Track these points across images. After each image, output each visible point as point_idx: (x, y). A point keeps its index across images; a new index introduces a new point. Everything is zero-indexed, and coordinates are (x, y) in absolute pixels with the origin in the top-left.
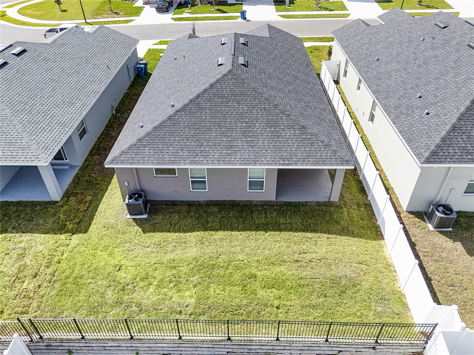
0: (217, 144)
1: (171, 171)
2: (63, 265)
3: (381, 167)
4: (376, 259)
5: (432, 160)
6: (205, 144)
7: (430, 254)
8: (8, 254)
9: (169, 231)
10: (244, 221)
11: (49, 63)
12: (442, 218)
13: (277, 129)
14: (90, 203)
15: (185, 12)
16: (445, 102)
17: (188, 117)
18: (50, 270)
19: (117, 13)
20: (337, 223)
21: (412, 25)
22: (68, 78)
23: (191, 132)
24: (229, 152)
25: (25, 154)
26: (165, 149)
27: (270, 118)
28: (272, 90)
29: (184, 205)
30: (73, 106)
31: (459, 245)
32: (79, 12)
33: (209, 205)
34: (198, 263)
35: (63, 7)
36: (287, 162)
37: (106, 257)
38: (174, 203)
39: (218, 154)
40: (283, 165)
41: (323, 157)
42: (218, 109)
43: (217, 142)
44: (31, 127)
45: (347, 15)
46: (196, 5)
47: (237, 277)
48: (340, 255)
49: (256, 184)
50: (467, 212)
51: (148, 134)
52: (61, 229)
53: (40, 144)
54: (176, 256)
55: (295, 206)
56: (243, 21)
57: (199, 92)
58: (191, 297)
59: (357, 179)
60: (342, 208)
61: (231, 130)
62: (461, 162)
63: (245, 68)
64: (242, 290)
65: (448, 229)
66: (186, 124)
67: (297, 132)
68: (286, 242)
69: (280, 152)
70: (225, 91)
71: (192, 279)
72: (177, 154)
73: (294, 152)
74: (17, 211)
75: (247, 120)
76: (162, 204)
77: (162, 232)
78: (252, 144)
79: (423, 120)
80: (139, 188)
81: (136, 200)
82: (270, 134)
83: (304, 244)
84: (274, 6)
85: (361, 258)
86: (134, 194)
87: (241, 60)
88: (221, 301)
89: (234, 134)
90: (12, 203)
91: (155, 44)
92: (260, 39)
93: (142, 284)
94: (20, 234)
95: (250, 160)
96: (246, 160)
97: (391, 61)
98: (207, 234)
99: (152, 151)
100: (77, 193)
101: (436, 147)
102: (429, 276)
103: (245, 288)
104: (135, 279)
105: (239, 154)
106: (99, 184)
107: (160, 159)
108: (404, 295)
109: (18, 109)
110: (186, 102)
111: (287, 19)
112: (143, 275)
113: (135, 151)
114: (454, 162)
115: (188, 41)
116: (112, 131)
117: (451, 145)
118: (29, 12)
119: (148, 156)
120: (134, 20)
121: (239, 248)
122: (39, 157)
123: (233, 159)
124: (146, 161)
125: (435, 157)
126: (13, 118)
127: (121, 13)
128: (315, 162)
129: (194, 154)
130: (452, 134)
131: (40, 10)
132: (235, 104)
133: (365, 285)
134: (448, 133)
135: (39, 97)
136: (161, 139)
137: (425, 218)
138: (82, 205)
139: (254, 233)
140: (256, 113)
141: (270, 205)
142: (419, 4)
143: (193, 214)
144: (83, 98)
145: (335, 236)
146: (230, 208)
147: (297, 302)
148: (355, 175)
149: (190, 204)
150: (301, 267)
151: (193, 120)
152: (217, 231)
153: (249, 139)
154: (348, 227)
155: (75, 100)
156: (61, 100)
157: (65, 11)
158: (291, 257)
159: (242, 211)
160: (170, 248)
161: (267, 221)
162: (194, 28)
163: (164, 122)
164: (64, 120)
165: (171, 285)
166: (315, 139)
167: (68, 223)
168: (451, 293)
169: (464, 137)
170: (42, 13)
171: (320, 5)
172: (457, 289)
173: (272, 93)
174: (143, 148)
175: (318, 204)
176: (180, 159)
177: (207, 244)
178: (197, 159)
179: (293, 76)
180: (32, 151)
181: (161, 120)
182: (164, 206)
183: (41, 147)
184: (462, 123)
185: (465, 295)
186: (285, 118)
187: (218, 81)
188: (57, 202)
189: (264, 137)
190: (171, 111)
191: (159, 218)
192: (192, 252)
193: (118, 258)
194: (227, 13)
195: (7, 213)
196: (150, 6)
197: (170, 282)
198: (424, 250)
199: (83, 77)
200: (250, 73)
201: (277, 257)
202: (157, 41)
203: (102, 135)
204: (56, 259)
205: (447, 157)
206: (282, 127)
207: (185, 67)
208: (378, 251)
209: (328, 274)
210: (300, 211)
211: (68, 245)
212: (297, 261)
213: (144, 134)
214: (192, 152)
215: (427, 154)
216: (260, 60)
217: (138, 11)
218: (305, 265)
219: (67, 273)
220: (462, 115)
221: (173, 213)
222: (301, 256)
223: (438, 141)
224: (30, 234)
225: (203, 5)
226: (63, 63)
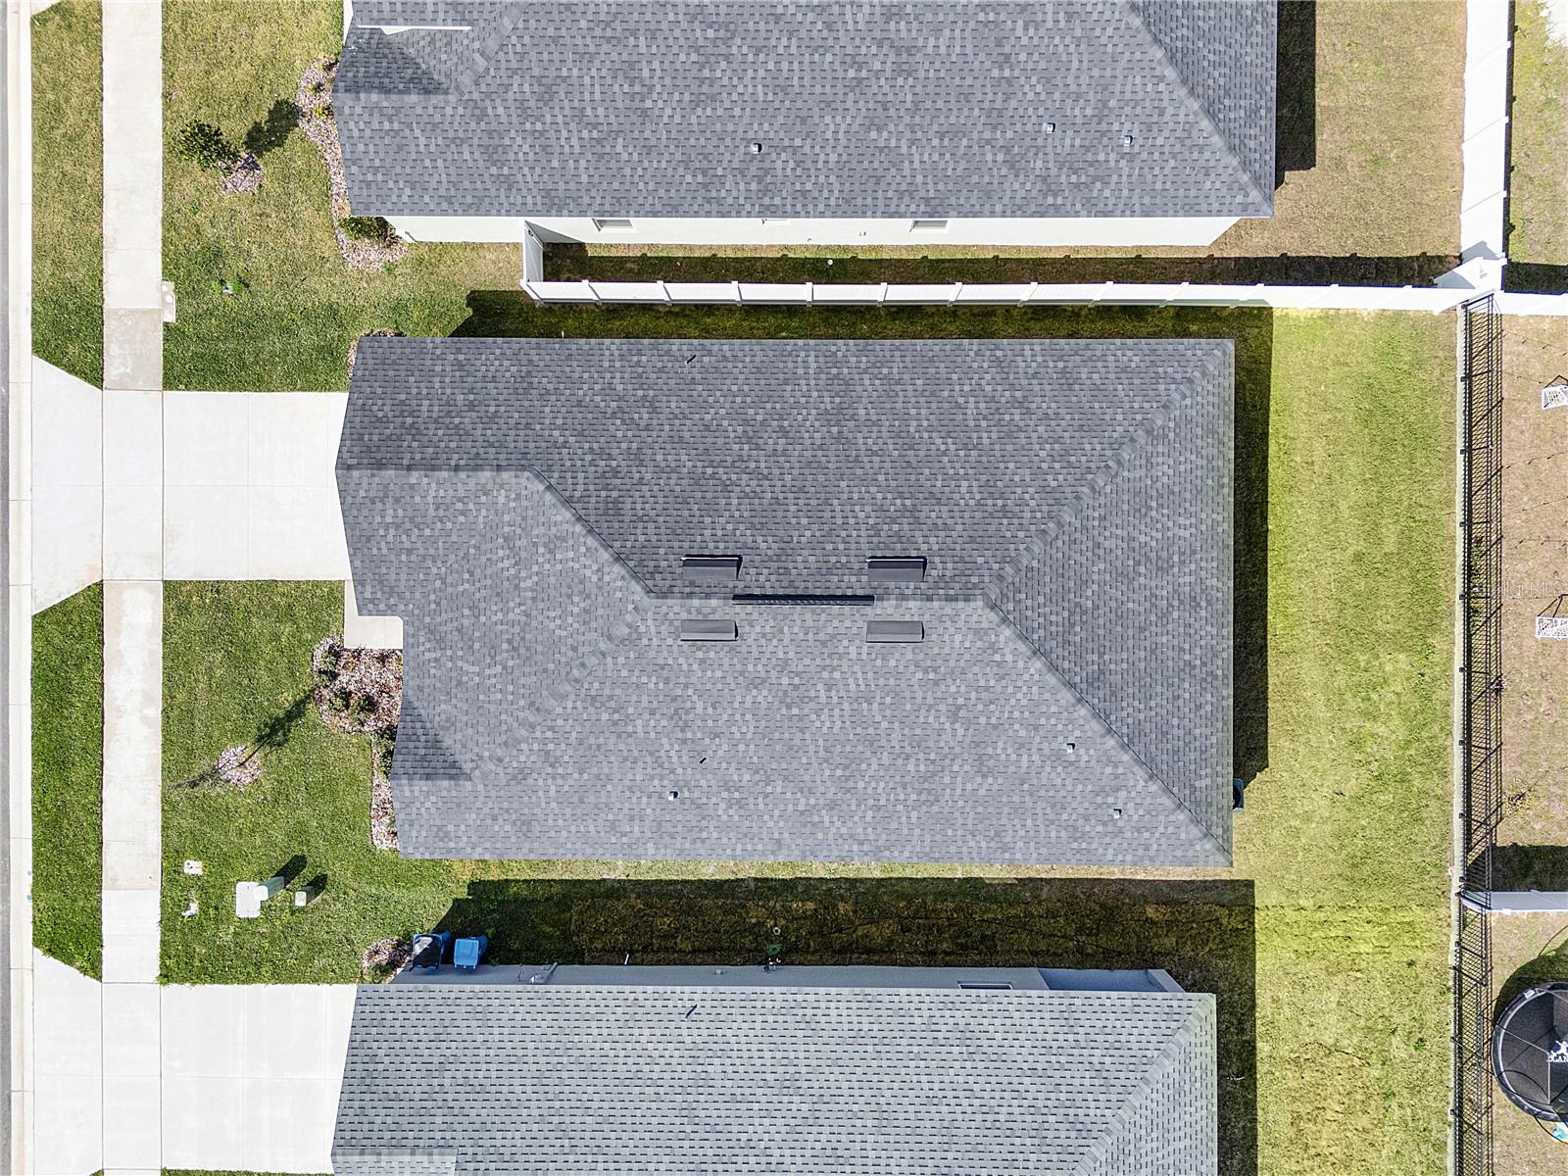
6: (1187, 657)
13: (1154, 494)
27: (1125, 508)
42: (1101, 632)
43: (1181, 630)
51: (1166, 788)
57: (1059, 684)
61: (1153, 600)
70: (1053, 618)
75: (1131, 563)
78: (1188, 552)
82: (1165, 511)
89: (1165, 593)
110: (1084, 711)
132: (1089, 593)
136: (1176, 758)
140: (1113, 541)
151: (1131, 691)
163: (1137, 759)
174: (1198, 793)
178: (1220, 672)
181: (1132, 765)
187: (1024, 638)
189: (1170, 524)
190: (1110, 745)
206: (1149, 482)
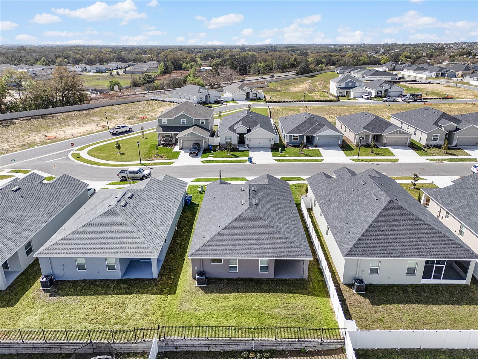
0: (243, 246)
1: (220, 261)
2: (167, 309)
3: (332, 261)
4: (326, 307)
5: (348, 255)
6: (237, 246)
7: (353, 304)
8: (137, 304)
9: (219, 293)
10: (257, 288)
11: (146, 201)
12: (358, 285)
13: (274, 239)
14: (173, 280)
15: (210, 156)
16: (358, 226)
17: (228, 233)
18: (161, 311)
19: (161, 156)
20: (306, 289)
21: (349, 181)
22: (157, 210)
23: (230, 240)
24: (249, 250)
25: (147, 252)
26: (217, 249)
27: (270, 233)
28: (270, 218)
29: (225, 280)
30: (162, 226)
31: (367, 300)
32: (134, 155)
33: (239, 280)
34: (235, 308)
35: (122, 151)
36: (279, 256)
37: (188, 305)
38: (220, 279)
39: (244, 251)
40: (277, 257)
41: (297, 254)
42: (243, 228)
43: (244, 245)
44: (147, 238)
45: (321, 160)
46: (217, 151)
47: (255, 314)
48: (307, 305)
49: (264, 268)
50: (374, 284)
51: (208, 241)
52: (161, 292)
53: (153, 247)
54: (224, 305)
55: (285, 281)
56: (250, 163)
57: (233, 220)
58: (233, 322)
59: (319, 267)
60: (309, 282)
61: (250, 239)
62: (362, 256)
63: (256, 206)
64: (258, 319)
65: (363, 293)
66: (227, 236)
67: (284, 240)
68: (280, 298)
69: (276, 251)
70: (246, 219)
71: (233, 315)
72: (224, 251)
73: (283, 251)
74: (136, 283)
75: (258, 234)
76: (213, 280)
77: (215, 293)
78: (261, 247)
79: (347, 235)
80: (202, 270)
81: (201, 276)
82: (270, 241)
83: (289, 299)
84: (271, 153)
85: (317, 306)
86: (200, 273)
87: (254, 202)
88: (248, 324)
89: (252, 241)
90: (132, 279)
91: (193, 181)
92: (263, 186)
93: (208, 317)
94: (141, 295)
95: (261, 254)
96: (258, 254)
97: (337, 202)
98: (239, 294)
99: (211, 250)
100: (165, 274)
101: (350, 249)
102: (351, 314)
103: (260, 319)
104: (205, 315)
105: (255, 251)
106: (176, 270)
107: (215, 254)
108: (338, 322)
109: (139, 228)
110: (227, 224)
111: (280, 163)
112: (208, 313)
113: (202, 250)
114: (359, 256)
115: (220, 185)
116: (177, 240)
117: (358, 248)
118: (96, 154)
119: (209, 253)
120: (175, 162)
121: (255, 301)
122: (154, 253)
123: (252, 254)
124: (208, 255)
125: (350, 254)
126: (138, 233)
127: (165, 157)
128: (293, 256)
129: (232, 251)
130: (358, 243)
131: (104, 152)
132: (252, 226)
133: (319, 318)
134: (357, 242)
135: (146, 222)
136: (215, 244)
137: (352, 287)
138: (169, 280)
139: (263, 294)
140: (263, 230)
141: (271, 280)
142: (372, 152)
143: (230, 284)
144: (166, 221)
145: (305, 295)
146: (250, 282)
147: (285, 324)
148: (318, 265)
149: (228, 280)
150: (287, 309)
151: (231, 234)
152: (244, 293)
153: (260, 244)
154: (312, 291)
155: (162, 222)
156: (156, 223)
157: (123, 154)
158: (282, 305)
159: (256, 283)
160: (220, 301)
161: (270, 288)
162: (221, 174)
163: (216, 235)
164: (160, 234)
165: (223, 317)
166: (293, 244)
167: (164, 289)
168: (360, 322)
169: (364, 244)
170: (106, 155)
171: (303, 152)
172: (364, 320)
173: (271, 220)
174: (206, 249)
175: (297, 280)
176: (225, 254)
177: (239, 299)
178: (233, 254)
179: (282, 209)
180: (150, 250)
181: (214, 234)
182: (214, 281)
183: (154, 248)
184: (364, 237)
185: (367, 323)
186: (277, 233)
187: (242, 213)
188: (156, 279)
189: (267, 243)
190: (219, 230)
191: (212, 286)
192: (232, 303)
193: (194, 306)
194: (238, 157)
195: (131, 285)
196: (184, 152)
197: (222, 316)
198: (350, 302)
199: (163, 209)
200: (258, 209)
201: (275, 305)
202: (194, 179)
203: (171, 242)
204: (162, 306)
205: (355, 254)
206: (276, 238)
207: (222, 203)
208: (327, 303)
209: (301, 313)
210: (287, 283)
211: (167, 300)
212: (285, 307)
213: (206, 241)
214: (231, 250)
215: (346, 252)
216: (263, 200)
217: (176, 155)
218: (289, 308)
219: (170, 312)
220: (364, 233)
221: (220, 284)
222: (287, 305)
223: (352, 246)
224: (146, 295)
225: (221, 150)
226: (152, 201)
